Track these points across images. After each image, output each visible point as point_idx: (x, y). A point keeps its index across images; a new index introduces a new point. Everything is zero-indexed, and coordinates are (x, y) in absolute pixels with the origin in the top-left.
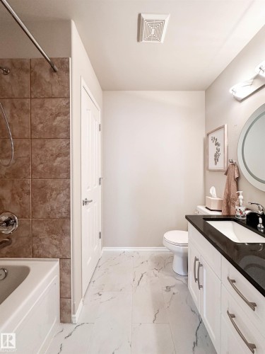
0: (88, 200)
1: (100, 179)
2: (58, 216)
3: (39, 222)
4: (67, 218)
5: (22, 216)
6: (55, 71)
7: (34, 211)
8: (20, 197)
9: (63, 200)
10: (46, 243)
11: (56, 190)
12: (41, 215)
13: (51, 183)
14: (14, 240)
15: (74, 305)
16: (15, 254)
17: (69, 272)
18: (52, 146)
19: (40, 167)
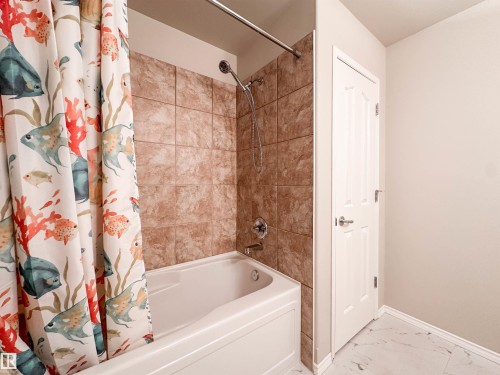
0: (346, 219)
1: (377, 192)
2: (300, 231)
3: (283, 234)
4: (309, 235)
5: (270, 225)
6: (298, 57)
7: (280, 221)
8: (269, 204)
9: (305, 212)
10: (289, 258)
11: (298, 199)
12: (285, 226)
13: (294, 191)
14: (264, 246)
15: (316, 351)
16: (265, 261)
17: (311, 305)
18: (295, 147)
19: (285, 173)
